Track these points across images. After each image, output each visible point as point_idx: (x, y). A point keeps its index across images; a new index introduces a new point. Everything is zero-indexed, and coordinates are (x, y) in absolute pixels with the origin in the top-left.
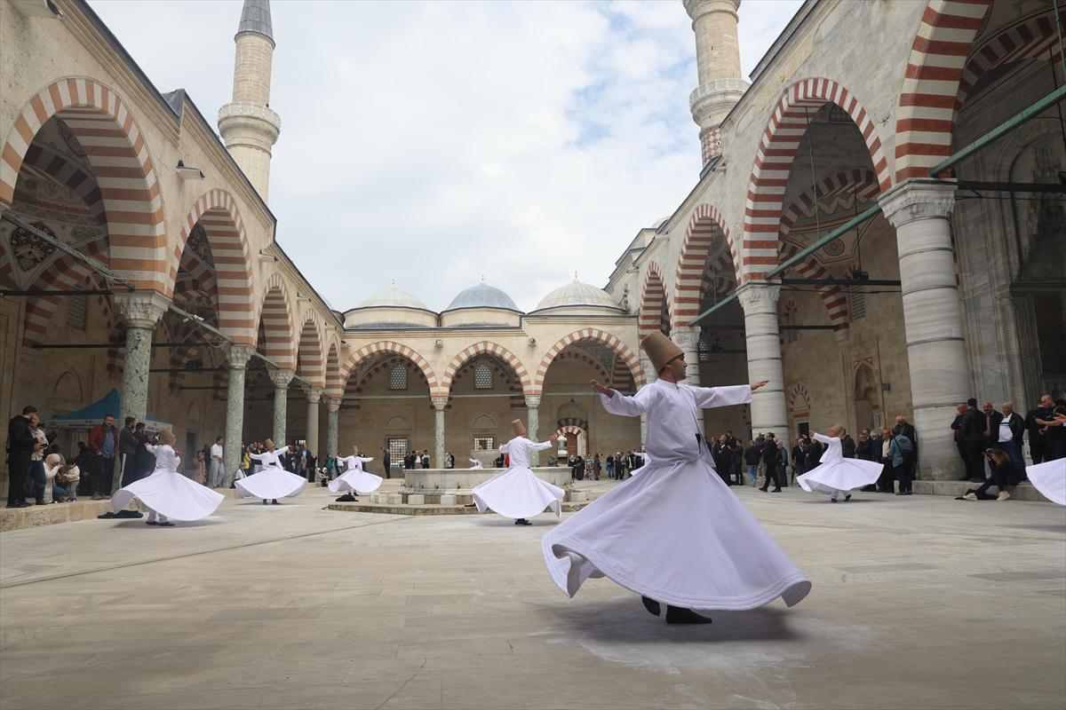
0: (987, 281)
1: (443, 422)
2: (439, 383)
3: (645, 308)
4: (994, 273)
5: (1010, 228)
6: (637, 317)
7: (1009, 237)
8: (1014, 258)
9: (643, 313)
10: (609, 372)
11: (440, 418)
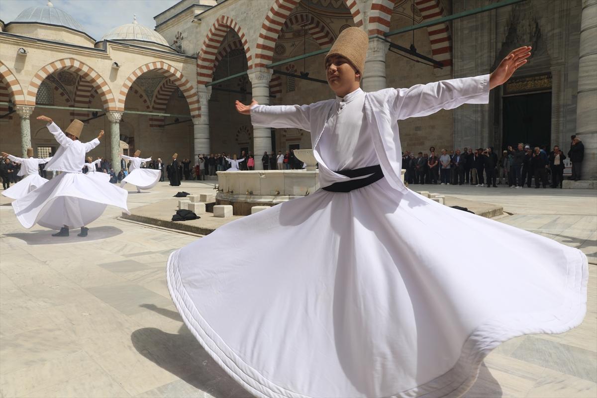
0: (474, 65)
1: (29, 130)
2: (25, 92)
3: (206, 52)
4: (479, 61)
5: (493, 36)
6: (196, 58)
7: (492, 41)
8: (493, 54)
9: (203, 55)
10: (150, 101)
11: (26, 126)
